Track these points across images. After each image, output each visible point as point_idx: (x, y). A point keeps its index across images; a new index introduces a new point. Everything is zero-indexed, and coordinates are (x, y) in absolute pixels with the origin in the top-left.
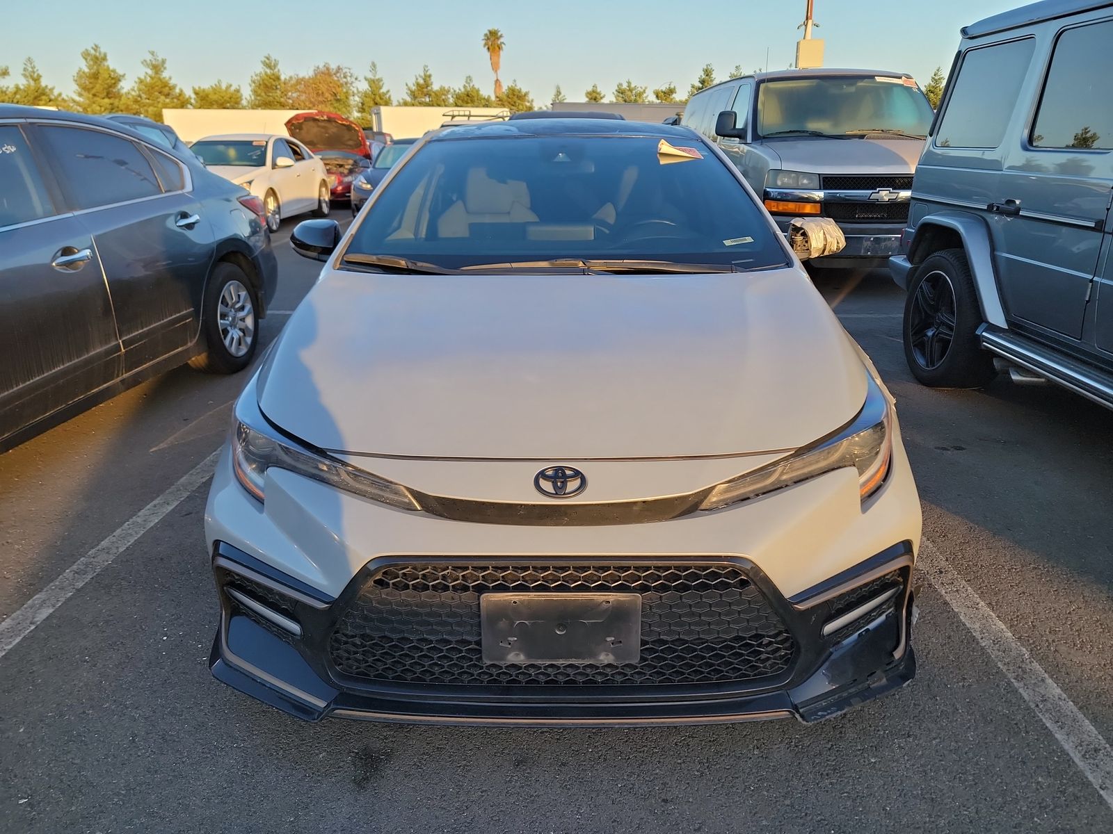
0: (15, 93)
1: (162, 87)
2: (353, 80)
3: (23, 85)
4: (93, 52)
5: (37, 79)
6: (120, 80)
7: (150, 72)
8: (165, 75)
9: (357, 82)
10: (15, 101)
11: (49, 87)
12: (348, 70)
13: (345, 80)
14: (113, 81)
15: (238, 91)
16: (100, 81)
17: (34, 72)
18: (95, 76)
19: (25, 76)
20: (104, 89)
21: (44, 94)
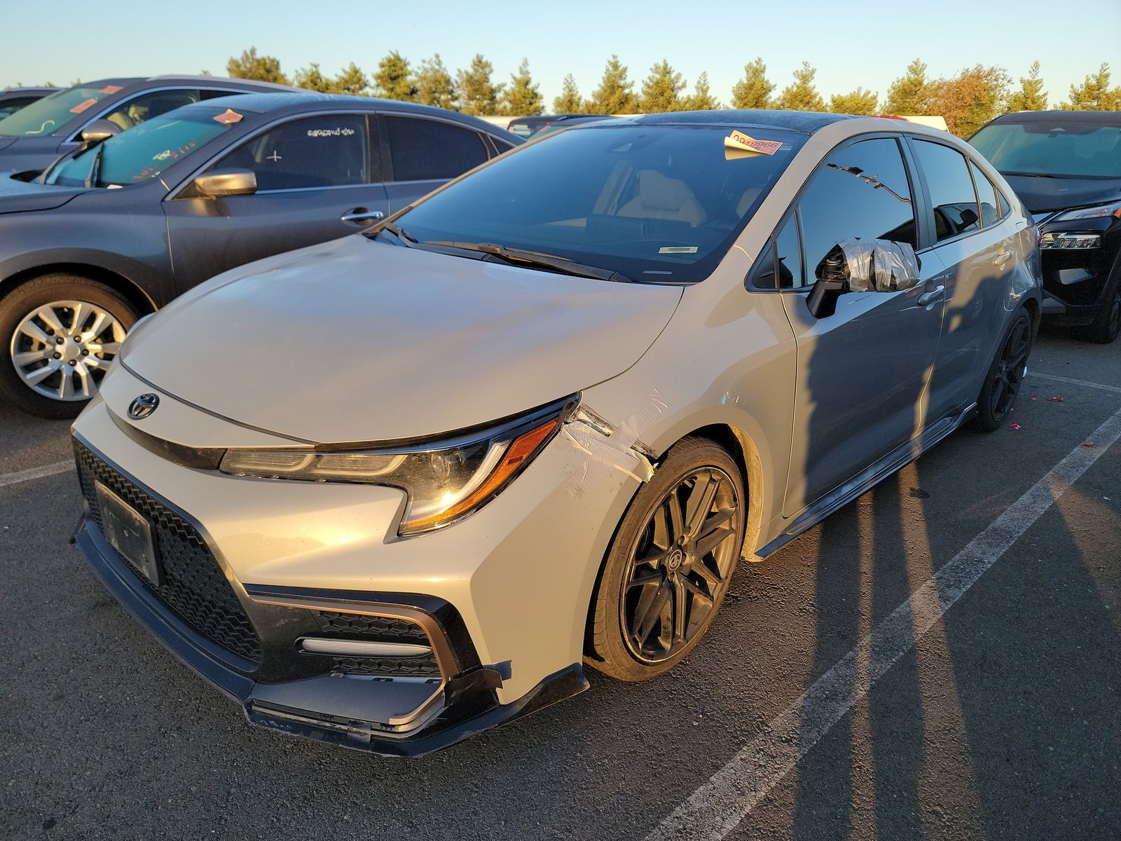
0: (686, 103)
1: (804, 96)
2: (1005, 82)
3: (694, 96)
4: (755, 65)
5: (705, 91)
6: (770, 91)
7: (798, 82)
8: (811, 84)
9: (1009, 84)
10: (684, 109)
11: (712, 98)
12: (1001, 72)
13: (996, 83)
14: (764, 92)
15: (874, 98)
16: (752, 92)
17: (704, 84)
18: (750, 87)
19: (697, 87)
20: (754, 98)
21: (707, 104)
